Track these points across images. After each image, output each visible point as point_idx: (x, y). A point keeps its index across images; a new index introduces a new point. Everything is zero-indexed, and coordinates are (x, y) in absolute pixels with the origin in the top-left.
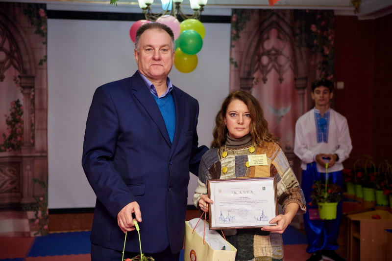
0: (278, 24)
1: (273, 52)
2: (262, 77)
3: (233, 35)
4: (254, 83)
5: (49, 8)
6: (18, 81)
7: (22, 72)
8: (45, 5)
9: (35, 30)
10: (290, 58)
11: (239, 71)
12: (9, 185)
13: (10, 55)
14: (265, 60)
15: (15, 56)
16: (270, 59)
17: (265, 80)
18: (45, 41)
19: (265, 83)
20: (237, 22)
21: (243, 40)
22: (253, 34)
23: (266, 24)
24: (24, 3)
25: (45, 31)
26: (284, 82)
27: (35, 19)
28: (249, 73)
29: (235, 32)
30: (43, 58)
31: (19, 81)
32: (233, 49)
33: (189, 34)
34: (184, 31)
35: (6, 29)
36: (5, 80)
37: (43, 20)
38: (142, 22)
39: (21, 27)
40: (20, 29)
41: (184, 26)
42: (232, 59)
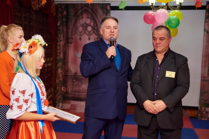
3: (206, 16)
5: (112, 5)
7: (98, 36)
8: (110, 4)
13: (93, 28)
15: (95, 29)
24: (100, 4)
27: (105, 11)
29: (208, 14)
32: (206, 24)
33: (173, 18)
34: (171, 16)
35: (92, 16)
36: (91, 40)
37: (109, 11)
38: (150, 13)
39: (99, 15)
40: (98, 16)
41: (172, 14)
42: (206, 29)
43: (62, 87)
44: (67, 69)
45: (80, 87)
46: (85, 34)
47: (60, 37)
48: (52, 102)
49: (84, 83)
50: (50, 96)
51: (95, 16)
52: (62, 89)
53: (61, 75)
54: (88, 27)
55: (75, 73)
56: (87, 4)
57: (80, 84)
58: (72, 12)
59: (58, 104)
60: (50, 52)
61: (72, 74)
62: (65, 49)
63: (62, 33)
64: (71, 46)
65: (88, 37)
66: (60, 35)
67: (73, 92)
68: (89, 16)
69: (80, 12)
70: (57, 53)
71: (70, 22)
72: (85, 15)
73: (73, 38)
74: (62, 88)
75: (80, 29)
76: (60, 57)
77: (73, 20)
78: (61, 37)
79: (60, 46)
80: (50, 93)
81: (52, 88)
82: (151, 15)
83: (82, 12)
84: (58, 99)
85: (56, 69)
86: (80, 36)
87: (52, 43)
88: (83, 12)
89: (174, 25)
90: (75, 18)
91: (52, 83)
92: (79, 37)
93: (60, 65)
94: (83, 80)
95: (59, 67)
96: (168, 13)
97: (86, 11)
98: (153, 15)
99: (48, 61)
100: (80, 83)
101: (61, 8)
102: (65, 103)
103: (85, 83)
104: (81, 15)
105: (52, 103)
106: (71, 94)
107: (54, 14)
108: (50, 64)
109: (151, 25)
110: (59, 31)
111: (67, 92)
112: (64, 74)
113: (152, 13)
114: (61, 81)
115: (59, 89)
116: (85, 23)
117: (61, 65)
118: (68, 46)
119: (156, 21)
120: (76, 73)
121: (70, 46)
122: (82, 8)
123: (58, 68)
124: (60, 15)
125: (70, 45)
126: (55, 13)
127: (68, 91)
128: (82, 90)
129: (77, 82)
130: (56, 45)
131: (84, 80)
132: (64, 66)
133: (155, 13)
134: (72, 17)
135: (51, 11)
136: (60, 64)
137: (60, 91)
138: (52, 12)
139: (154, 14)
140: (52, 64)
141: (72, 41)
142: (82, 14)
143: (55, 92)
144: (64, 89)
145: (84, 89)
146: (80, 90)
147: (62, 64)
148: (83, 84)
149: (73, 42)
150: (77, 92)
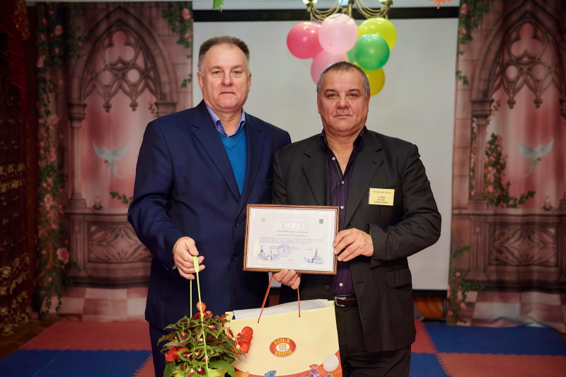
0: (534, 16)
1: (525, 59)
2: (508, 98)
3: (461, 36)
4: (492, 108)
5: (196, 6)
6: (154, 110)
7: (159, 97)
8: (191, 2)
9: (177, 38)
10: (553, 68)
11: (471, 90)
12: (144, 252)
13: (144, 74)
14: (512, 72)
15: (151, 76)
16: (520, 70)
17: (511, 104)
18: (189, 54)
19: (511, 107)
20: (468, 16)
21: (477, 43)
22: (493, 33)
23: (515, 17)
24: (163, 3)
25: (190, 40)
26: (542, 105)
27: (177, 24)
28: (486, 93)
29: (464, 31)
30: (188, 78)
31: (156, 111)
32: (461, 57)
33: (369, 40)
34: (365, 36)
35: (140, 38)
36: (138, 108)
37: (187, 24)
38: (305, 25)
39: (159, 35)
40: (157, 38)
41: (366, 28)
42: (460, 72)
43: (56, 249)
44: (70, 197)
45: (113, 246)
46: (120, 92)
47: (46, 102)
48: (28, 294)
49: (122, 236)
50: (21, 276)
51: (148, 40)
52: (57, 255)
53: (52, 215)
54: (128, 71)
55: (95, 207)
56: (122, 5)
57: (109, 240)
58: (79, 26)
59: (46, 298)
60: (16, 147)
61: (86, 211)
62: (61, 136)
63: (51, 91)
64: (80, 127)
65: (128, 101)
66: (45, 96)
67: (89, 261)
68: (132, 40)
69: (103, 27)
70: (37, 149)
71: (76, 57)
72: (118, 37)
73: (85, 106)
74: (59, 252)
75: (107, 78)
76: (47, 162)
77: (83, 52)
78: (49, 102)
79: (47, 129)
80: (20, 267)
81: (26, 253)
82: (307, 33)
83: (109, 28)
84: (46, 284)
85: (38, 198)
86: (107, 99)
87: (21, 121)
88: (113, 29)
89: (374, 62)
90: (89, 46)
91: (24, 238)
92: (102, 102)
93: (48, 185)
94: (120, 226)
95: (47, 191)
96: (357, 27)
97: (122, 25)
98: (313, 32)
99: (9, 174)
100: (110, 234)
101: (47, 17)
102: (67, 296)
103: (127, 234)
104: (106, 35)
105: (26, 296)
106: (84, 268)
107: (23, 34)
108: (18, 182)
109: (310, 61)
110: (42, 85)
111: (71, 265)
112: (62, 212)
113: (310, 26)
114: (53, 230)
115: (49, 254)
116: (120, 60)
117: (52, 184)
118: (72, 128)
119: (323, 49)
120: (98, 206)
121: (78, 128)
122: (108, 16)
123: (43, 192)
124: (43, 37)
125: (76, 124)
126: (27, 30)
127: (77, 259)
128: (116, 255)
129: (103, 232)
130: (36, 127)
131: (123, 226)
132: (63, 187)
133: (319, 26)
134: (80, 44)
135: (15, 25)
136: (49, 182)
137: (51, 261)
138: (17, 26)
139: (317, 29)
140: (23, 182)
141: (84, 114)
142: (109, 32)
143: (37, 265)
144: (63, 254)
145: (123, 251)
146: (111, 257)
147: (54, 181)
148: (119, 238)
149: (86, 116)
150: (103, 262)
